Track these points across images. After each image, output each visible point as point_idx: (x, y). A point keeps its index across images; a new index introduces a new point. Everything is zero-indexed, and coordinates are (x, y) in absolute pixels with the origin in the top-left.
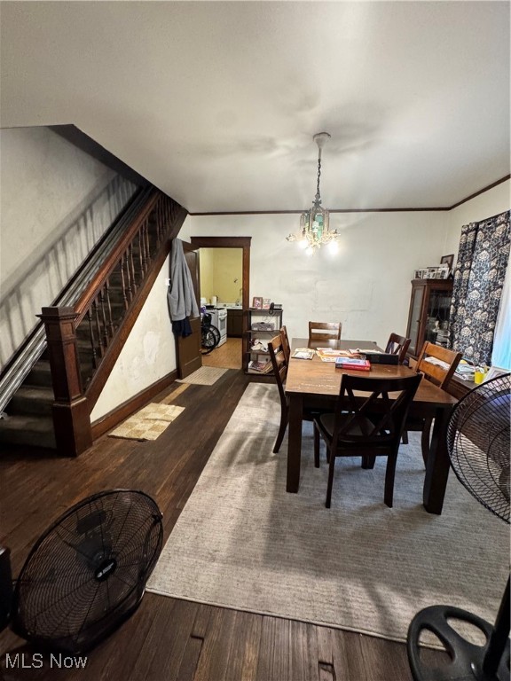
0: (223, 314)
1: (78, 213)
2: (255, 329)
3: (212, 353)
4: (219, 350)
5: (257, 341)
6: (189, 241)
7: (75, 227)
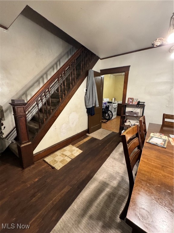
0: (116, 105)
1: (54, 63)
2: (127, 114)
3: (108, 122)
4: (112, 121)
5: (128, 120)
6: (99, 72)
7: (52, 69)
